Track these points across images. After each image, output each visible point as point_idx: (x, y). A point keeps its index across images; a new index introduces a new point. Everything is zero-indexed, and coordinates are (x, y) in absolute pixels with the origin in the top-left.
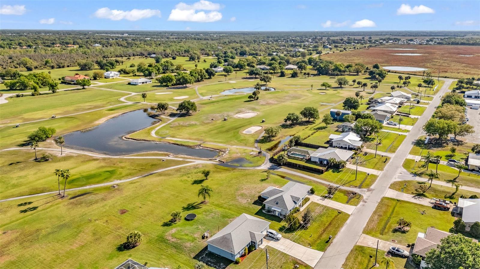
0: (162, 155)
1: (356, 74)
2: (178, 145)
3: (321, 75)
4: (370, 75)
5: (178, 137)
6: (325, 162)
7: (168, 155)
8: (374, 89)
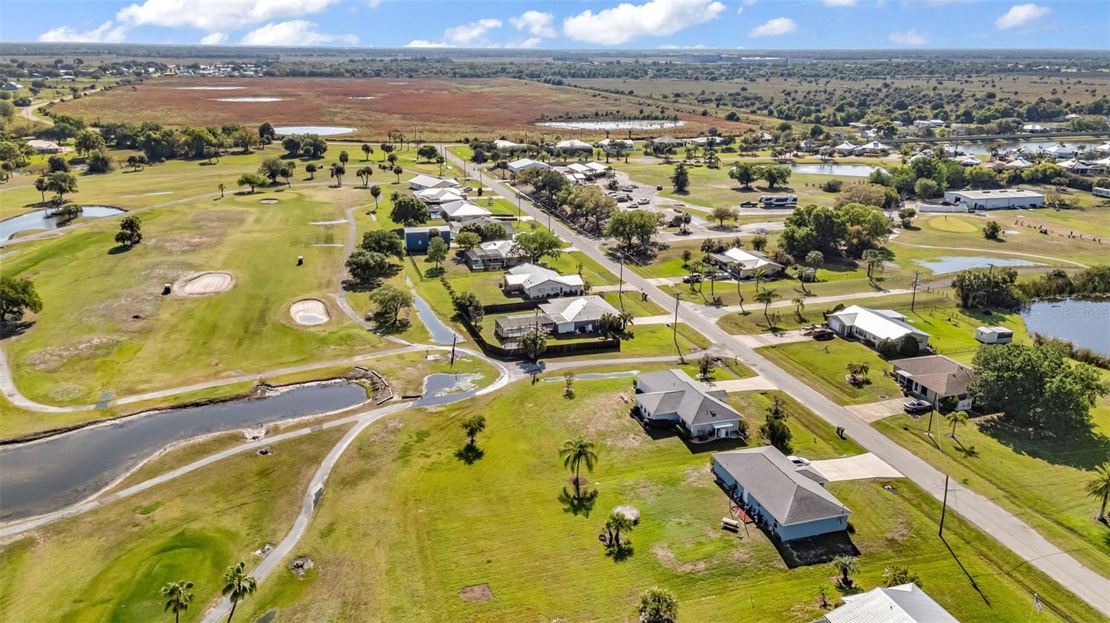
0: (221, 443)
1: (241, 149)
2: (197, 405)
3: (163, 159)
4: (286, 148)
5: (141, 387)
6: (590, 327)
7: (240, 439)
8: (364, 177)
